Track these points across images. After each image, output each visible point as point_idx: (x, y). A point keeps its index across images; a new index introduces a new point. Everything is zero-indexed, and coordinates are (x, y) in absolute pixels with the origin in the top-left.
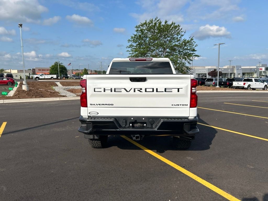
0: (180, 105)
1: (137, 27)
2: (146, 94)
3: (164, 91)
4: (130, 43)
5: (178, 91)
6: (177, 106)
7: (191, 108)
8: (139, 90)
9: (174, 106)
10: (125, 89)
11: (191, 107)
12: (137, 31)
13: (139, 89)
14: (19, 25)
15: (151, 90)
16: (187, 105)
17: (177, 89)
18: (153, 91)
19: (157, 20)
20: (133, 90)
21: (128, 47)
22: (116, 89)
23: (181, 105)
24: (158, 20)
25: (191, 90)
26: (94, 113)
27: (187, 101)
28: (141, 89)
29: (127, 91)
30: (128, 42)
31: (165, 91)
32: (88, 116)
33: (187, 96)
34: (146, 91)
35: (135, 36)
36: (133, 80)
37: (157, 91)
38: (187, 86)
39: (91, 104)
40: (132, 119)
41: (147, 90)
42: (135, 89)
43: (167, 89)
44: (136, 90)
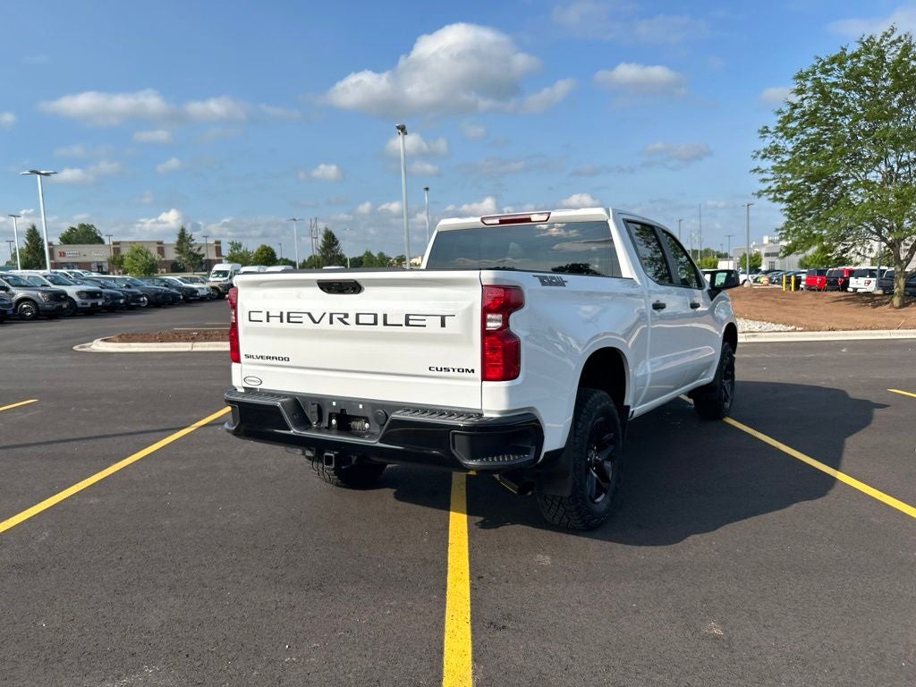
0: (451, 370)
1: (800, 77)
2: (360, 330)
3: (404, 323)
4: (767, 142)
5: (443, 325)
6: (443, 373)
7: (486, 383)
8: (341, 319)
9: (436, 373)
10: (309, 314)
11: (485, 378)
12: (800, 91)
13: (342, 316)
14: (398, 128)
15: (371, 319)
16: (473, 371)
17: (440, 318)
18: (376, 323)
19: (894, 37)
20: (327, 317)
21: (758, 153)
22: (291, 315)
23: (454, 370)
24: (900, 40)
25: (484, 321)
26: (254, 381)
27: (472, 356)
28: (346, 316)
29: (314, 322)
30: (761, 137)
31: (407, 324)
32: (245, 388)
33: (470, 342)
34: (358, 323)
35: (793, 109)
36: (328, 287)
37: (385, 324)
38: (470, 310)
39: (247, 356)
40: (334, 404)
41: (362, 319)
42: (331, 315)
43: (411, 317)
44: (334, 316)
